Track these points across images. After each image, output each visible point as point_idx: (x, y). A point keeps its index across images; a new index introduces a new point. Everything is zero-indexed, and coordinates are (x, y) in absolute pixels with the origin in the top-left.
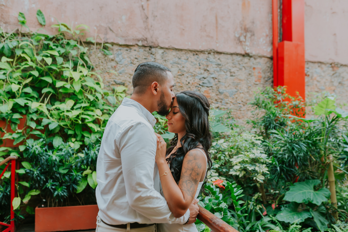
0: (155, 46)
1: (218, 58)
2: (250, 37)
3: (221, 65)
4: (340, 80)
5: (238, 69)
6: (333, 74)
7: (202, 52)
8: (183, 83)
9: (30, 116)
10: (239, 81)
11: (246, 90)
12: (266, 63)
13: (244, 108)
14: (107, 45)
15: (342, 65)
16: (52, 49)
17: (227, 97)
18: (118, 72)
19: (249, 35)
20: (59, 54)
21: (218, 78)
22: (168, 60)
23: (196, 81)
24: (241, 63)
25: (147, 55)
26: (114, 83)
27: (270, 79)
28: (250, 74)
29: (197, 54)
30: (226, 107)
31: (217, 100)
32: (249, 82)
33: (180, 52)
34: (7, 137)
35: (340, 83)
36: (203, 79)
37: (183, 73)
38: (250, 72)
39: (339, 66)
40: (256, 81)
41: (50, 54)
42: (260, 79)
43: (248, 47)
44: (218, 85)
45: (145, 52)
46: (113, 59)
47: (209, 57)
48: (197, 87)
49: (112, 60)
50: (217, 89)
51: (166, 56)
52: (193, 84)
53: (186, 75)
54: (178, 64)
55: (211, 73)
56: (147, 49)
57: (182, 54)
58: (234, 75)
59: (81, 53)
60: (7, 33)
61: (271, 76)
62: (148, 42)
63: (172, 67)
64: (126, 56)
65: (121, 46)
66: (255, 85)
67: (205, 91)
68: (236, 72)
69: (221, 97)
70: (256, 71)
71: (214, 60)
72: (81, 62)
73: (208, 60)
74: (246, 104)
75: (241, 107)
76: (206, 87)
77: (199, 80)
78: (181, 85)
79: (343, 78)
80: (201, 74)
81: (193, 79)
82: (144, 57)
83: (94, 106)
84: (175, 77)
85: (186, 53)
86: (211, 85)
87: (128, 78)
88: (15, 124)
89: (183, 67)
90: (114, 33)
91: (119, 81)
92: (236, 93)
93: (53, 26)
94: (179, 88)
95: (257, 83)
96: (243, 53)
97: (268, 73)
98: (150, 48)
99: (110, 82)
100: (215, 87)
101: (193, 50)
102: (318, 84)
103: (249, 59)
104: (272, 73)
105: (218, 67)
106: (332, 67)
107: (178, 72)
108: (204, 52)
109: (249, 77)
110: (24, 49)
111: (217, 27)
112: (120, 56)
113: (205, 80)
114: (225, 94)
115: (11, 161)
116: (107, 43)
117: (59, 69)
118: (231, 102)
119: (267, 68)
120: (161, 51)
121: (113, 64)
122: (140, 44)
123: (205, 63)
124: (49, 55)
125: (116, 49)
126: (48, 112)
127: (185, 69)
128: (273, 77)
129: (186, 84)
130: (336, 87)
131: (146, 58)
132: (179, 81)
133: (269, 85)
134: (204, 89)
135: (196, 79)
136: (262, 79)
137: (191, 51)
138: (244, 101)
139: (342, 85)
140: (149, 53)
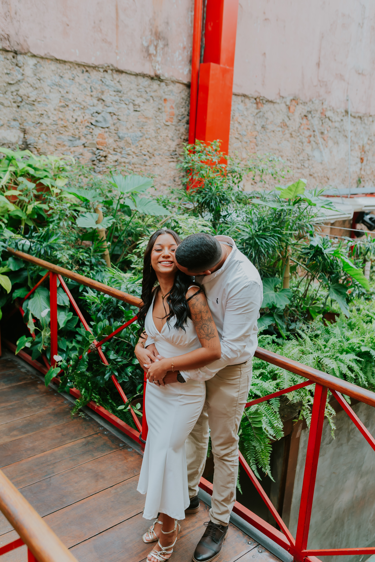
0: (23, 52)
1: (118, 80)
2: (163, 49)
3: (122, 92)
4: (263, 123)
5: (144, 100)
6: (257, 114)
7: (95, 67)
8: (68, 120)
10: (144, 120)
11: (154, 135)
12: (180, 92)
13: (150, 162)
15: (268, 101)
17: (128, 144)
19: (161, 44)
21: (117, 114)
22: (44, 78)
23: (86, 118)
24: (148, 90)
25: (11, 67)
27: (184, 117)
28: (159, 109)
29: (87, 71)
30: (127, 161)
31: (116, 150)
32: (157, 121)
33: (62, 65)
35: (263, 127)
36: (97, 114)
37: (67, 104)
38: (160, 107)
39: (264, 102)
40: (167, 121)
42: (172, 118)
43: (159, 64)
44: (118, 125)
45: (6, 61)
47: (104, 77)
48: (88, 128)
50: (116, 132)
51: (41, 71)
52: (82, 122)
53: (72, 106)
54: (60, 86)
55: (108, 105)
56: (10, 55)
57: (66, 69)
58: (138, 109)
61: (186, 113)
62: (12, 44)
63: (50, 91)
66: (165, 127)
67: (100, 134)
68: (141, 104)
69: (122, 144)
70: (168, 104)
71: (112, 83)
73: (103, 82)
74: (153, 155)
75: (146, 160)
76: (100, 128)
77: (90, 117)
78: (65, 125)
79: (267, 119)
80: (94, 106)
81: (82, 113)
82: (5, 71)
84: (55, 110)
85: (71, 67)
86: (107, 126)
89: (67, 92)
92: (140, 139)
94: (62, 129)
95: (169, 123)
96: (152, 74)
97: (182, 108)
98: (15, 55)
100: (112, 128)
101: (83, 64)
102: (239, 128)
103: (159, 85)
104: (188, 109)
105: (117, 95)
106: (257, 103)
107: (60, 102)
108: (98, 68)
109: (159, 113)
111: (117, 26)
113: (100, 116)
114: (126, 140)
118: (134, 152)
119: (182, 100)
120: (32, 61)
123: (99, 88)
127: (70, 96)
128: (188, 115)
129: (72, 122)
130: (258, 132)
131: (8, 72)
132: (62, 117)
133: (183, 128)
134: (97, 131)
135: (86, 114)
136: (175, 118)
137: (79, 65)
138: (151, 150)
139: (265, 130)
140: (13, 64)
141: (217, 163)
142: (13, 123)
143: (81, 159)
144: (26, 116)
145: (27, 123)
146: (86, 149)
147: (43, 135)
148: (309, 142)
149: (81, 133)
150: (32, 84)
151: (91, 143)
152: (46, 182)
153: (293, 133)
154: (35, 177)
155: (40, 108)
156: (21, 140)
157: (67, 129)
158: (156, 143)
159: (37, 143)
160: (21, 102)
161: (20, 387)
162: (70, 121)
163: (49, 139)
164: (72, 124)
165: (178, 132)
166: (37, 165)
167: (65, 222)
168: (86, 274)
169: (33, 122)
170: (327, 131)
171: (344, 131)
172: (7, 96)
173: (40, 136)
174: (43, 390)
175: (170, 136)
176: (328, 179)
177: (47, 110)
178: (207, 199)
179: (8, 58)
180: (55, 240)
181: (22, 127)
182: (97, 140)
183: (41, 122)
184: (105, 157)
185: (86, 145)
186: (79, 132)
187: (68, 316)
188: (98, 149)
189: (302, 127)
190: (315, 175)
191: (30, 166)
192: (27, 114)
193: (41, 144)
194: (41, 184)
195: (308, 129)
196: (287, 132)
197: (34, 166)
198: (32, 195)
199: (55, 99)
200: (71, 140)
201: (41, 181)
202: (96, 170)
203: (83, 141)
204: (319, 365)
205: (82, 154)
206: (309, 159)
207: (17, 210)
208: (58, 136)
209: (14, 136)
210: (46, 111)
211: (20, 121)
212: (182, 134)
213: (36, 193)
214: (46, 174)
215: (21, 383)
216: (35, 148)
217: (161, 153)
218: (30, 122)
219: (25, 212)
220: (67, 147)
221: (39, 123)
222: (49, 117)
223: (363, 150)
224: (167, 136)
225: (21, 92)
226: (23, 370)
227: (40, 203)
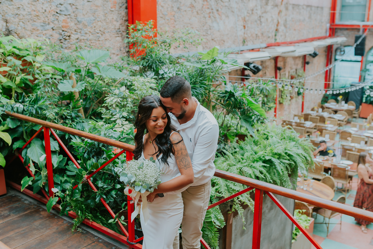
4: (178, 6)
8: (39, 11)
10: (95, 8)
11: (103, 18)
13: (102, 38)
17: (85, 26)
21: (75, 4)
23: (52, 9)
27: (124, 4)
30: (85, 38)
31: (76, 31)
32: (105, 8)
35: (178, 8)
36: (60, 5)
40: (112, 8)
42: (115, 5)
44: (76, 12)
48: (55, 16)
50: (75, 17)
52: (49, 12)
53: (41, 0)
66: (111, 12)
67: (64, 20)
69: (80, 26)
74: (104, 33)
75: (99, 37)
76: (64, 16)
77: (56, 7)
78: (37, 14)
79: (180, 2)
81: (49, 5)
84: (29, 4)
86: (69, 13)
92: (94, 22)
94: (35, 18)
95: (113, 9)
100: (73, 15)
102: (162, 10)
109: (105, 2)
113: (62, 6)
114: (84, 23)
118: (90, 32)
128: (126, 3)
129: (42, 12)
130: (175, 12)
132: (34, 9)
133: (123, 12)
134: (62, 18)
135: (52, 6)
136: (117, 5)
138: (102, 30)
139: (179, 10)
141: (153, 37)
143: (51, 39)
144: (7, 9)
145: (8, 15)
146: (54, 31)
147: (21, 23)
148: (210, 17)
149: (50, 20)
151: (57, 27)
152: (29, 59)
153: (199, 11)
154: (19, 56)
155: (17, 3)
156: (4, 28)
157: (39, 18)
158: (105, 24)
159: (17, 29)
161: (27, 215)
162: (41, 11)
163: (26, 26)
164: (42, 13)
165: (120, 15)
166: (20, 47)
167: (49, 89)
168: (69, 125)
169: (12, 14)
170: (221, 9)
171: (231, 8)
173: (18, 24)
174: (46, 215)
175: (115, 19)
176: (224, 41)
177: (23, 4)
178: (149, 64)
180: (43, 102)
181: (4, 18)
182: (62, 24)
183: (19, 13)
184: (69, 36)
185: (54, 28)
186: (48, 20)
187: (59, 158)
188: (63, 31)
189: (204, 7)
190: (216, 39)
191: (14, 47)
193: (20, 30)
194: (25, 60)
195: (208, 8)
196: (194, 11)
197: (18, 47)
198: (19, 69)
200: (43, 26)
201: (25, 58)
202: (63, 47)
203: (52, 25)
204: (241, 172)
205: (51, 36)
206: (210, 29)
207: (8, 82)
208: (33, 23)
211: (2, 14)
212: (123, 17)
213: (22, 67)
214: (28, 52)
215: (27, 212)
216: (16, 33)
217: (110, 31)
218: (10, 14)
219: (15, 82)
220: (40, 31)
221: (17, 14)
222: (24, 9)
223: (244, 20)
224: (113, 19)
226: (26, 202)
227: (25, 75)
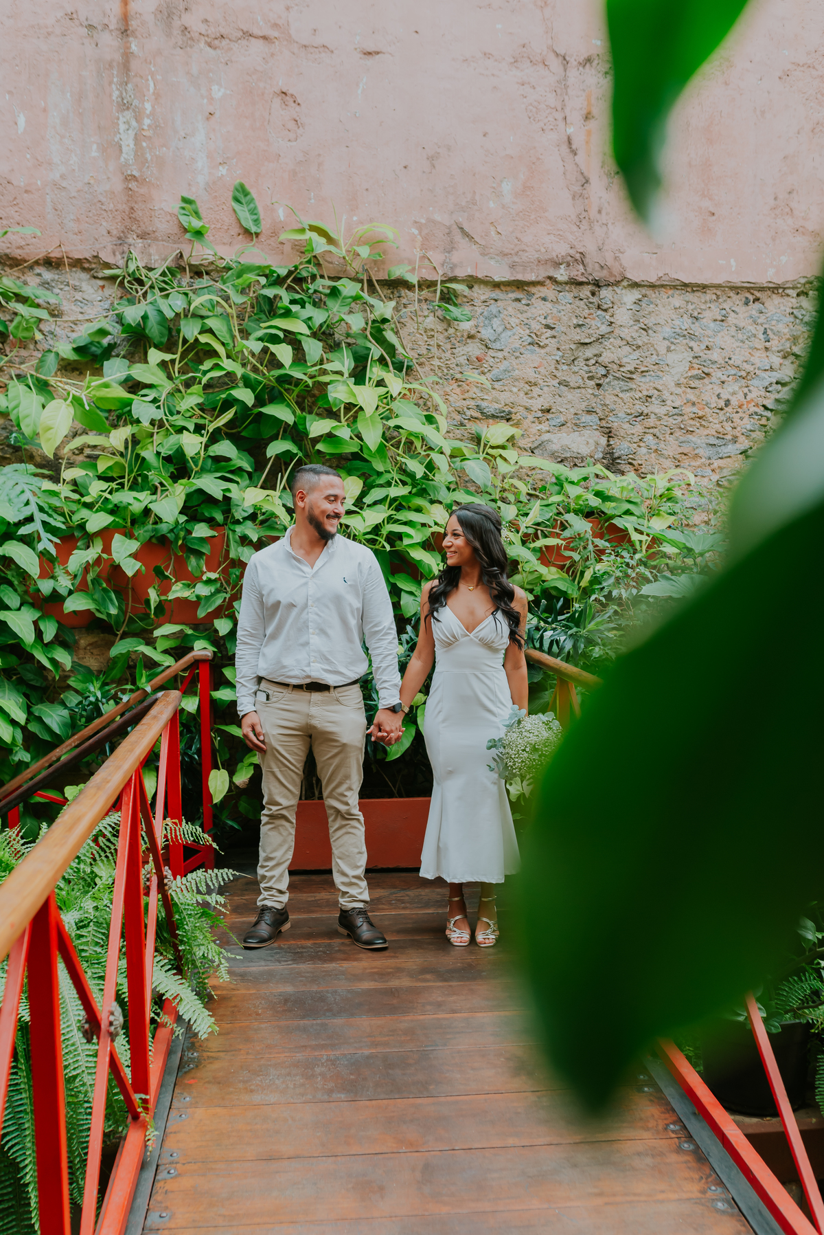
0: (612, 280)
7: (776, 289)
8: (707, 404)
9: (239, 529)
14: (453, 286)
16: (287, 313)
18: (489, 376)
20: (310, 328)
22: (657, 324)
23: (752, 396)
25: (587, 312)
26: (478, 415)
29: (756, 300)
33: (698, 294)
34: (179, 595)
36: (779, 387)
37: (706, 370)
41: (285, 331)
45: (578, 302)
46: (473, 332)
48: (757, 416)
49: (471, 337)
51: (650, 313)
52: (741, 406)
53: (718, 375)
54: (692, 336)
56: (586, 291)
57: (706, 302)
59: (374, 321)
60: (150, 269)
62: (589, 270)
63: (669, 350)
64: (514, 321)
65: (497, 285)
72: (376, 351)
73: (796, 317)
77: (763, 393)
78: (701, 414)
80: (772, 369)
81: (741, 387)
82: (575, 321)
83: (423, 493)
84: (678, 385)
85: (718, 297)
87: (522, 394)
88: (199, 554)
89: (708, 348)
90: (476, 243)
91: (492, 408)
93: (283, 237)
94: (692, 422)
98: (596, 289)
99: (465, 410)
101: (747, 285)
107: (691, 368)
110: (202, 317)
112: (496, 322)
113: (787, 388)
115: (197, 663)
116: (454, 279)
117: (311, 377)
120: (630, 296)
121: (474, 349)
122: (562, 274)
123: (786, 330)
124: (281, 335)
125: (483, 298)
126: (289, 518)
127: (715, 355)
129: (717, 408)
131: (581, 323)
132: (693, 398)
135: (751, 388)
137: (736, 289)
140: (591, 305)
142: (586, 418)
144: (615, 403)
145: (616, 415)
147: (649, 438)
149: (739, 429)
150: (629, 339)
152: (626, 523)
154: (601, 513)
155: (644, 384)
156: (601, 449)
157: (703, 423)
159: (635, 453)
160: (605, 376)
162: (714, 405)
163: (662, 445)
164: (718, 411)
166: (614, 492)
167: (624, 590)
169: (628, 414)
172: (576, 369)
173: (642, 440)
177: (660, 388)
179: (582, 296)
181: (604, 423)
183: (646, 412)
186: (734, 428)
191: (596, 493)
192: (616, 399)
193: (643, 456)
194: (613, 527)
197: (606, 493)
198: (589, 547)
199: (679, 363)
200: (713, 445)
201: (616, 521)
203: (744, 444)
207: (560, 579)
208: (682, 439)
209: (586, 442)
210: (659, 391)
211: (600, 414)
214: (628, 507)
216: (630, 464)
218: (622, 415)
219: (579, 583)
221: (641, 414)
222: (663, 401)
225: (605, 359)
